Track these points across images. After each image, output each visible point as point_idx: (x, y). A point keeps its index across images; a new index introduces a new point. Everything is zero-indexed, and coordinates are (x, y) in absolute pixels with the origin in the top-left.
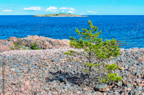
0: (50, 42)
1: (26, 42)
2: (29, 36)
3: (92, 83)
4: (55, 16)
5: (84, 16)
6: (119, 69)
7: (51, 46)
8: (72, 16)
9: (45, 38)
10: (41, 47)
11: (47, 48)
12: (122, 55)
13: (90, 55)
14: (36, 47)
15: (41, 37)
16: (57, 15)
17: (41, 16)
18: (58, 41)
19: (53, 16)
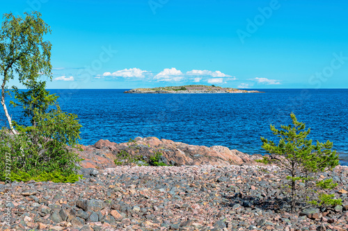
0: (187, 151)
1: (138, 150)
2: (139, 139)
3: (295, 208)
4: (179, 92)
5: (249, 92)
6: (338, 193)
7: (190, 160)
8: (219, 92)
9: (173, 142)
10: (170, 162)
11: (184, 163)
12: (342, 174)
13: (293, 166)
14: (160, 162)
15: (165, 140)
16: (183, 89)
17: (146, 91)
18: (205, 150)
19: (174, 92)
